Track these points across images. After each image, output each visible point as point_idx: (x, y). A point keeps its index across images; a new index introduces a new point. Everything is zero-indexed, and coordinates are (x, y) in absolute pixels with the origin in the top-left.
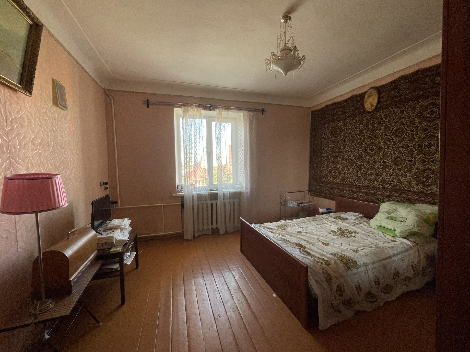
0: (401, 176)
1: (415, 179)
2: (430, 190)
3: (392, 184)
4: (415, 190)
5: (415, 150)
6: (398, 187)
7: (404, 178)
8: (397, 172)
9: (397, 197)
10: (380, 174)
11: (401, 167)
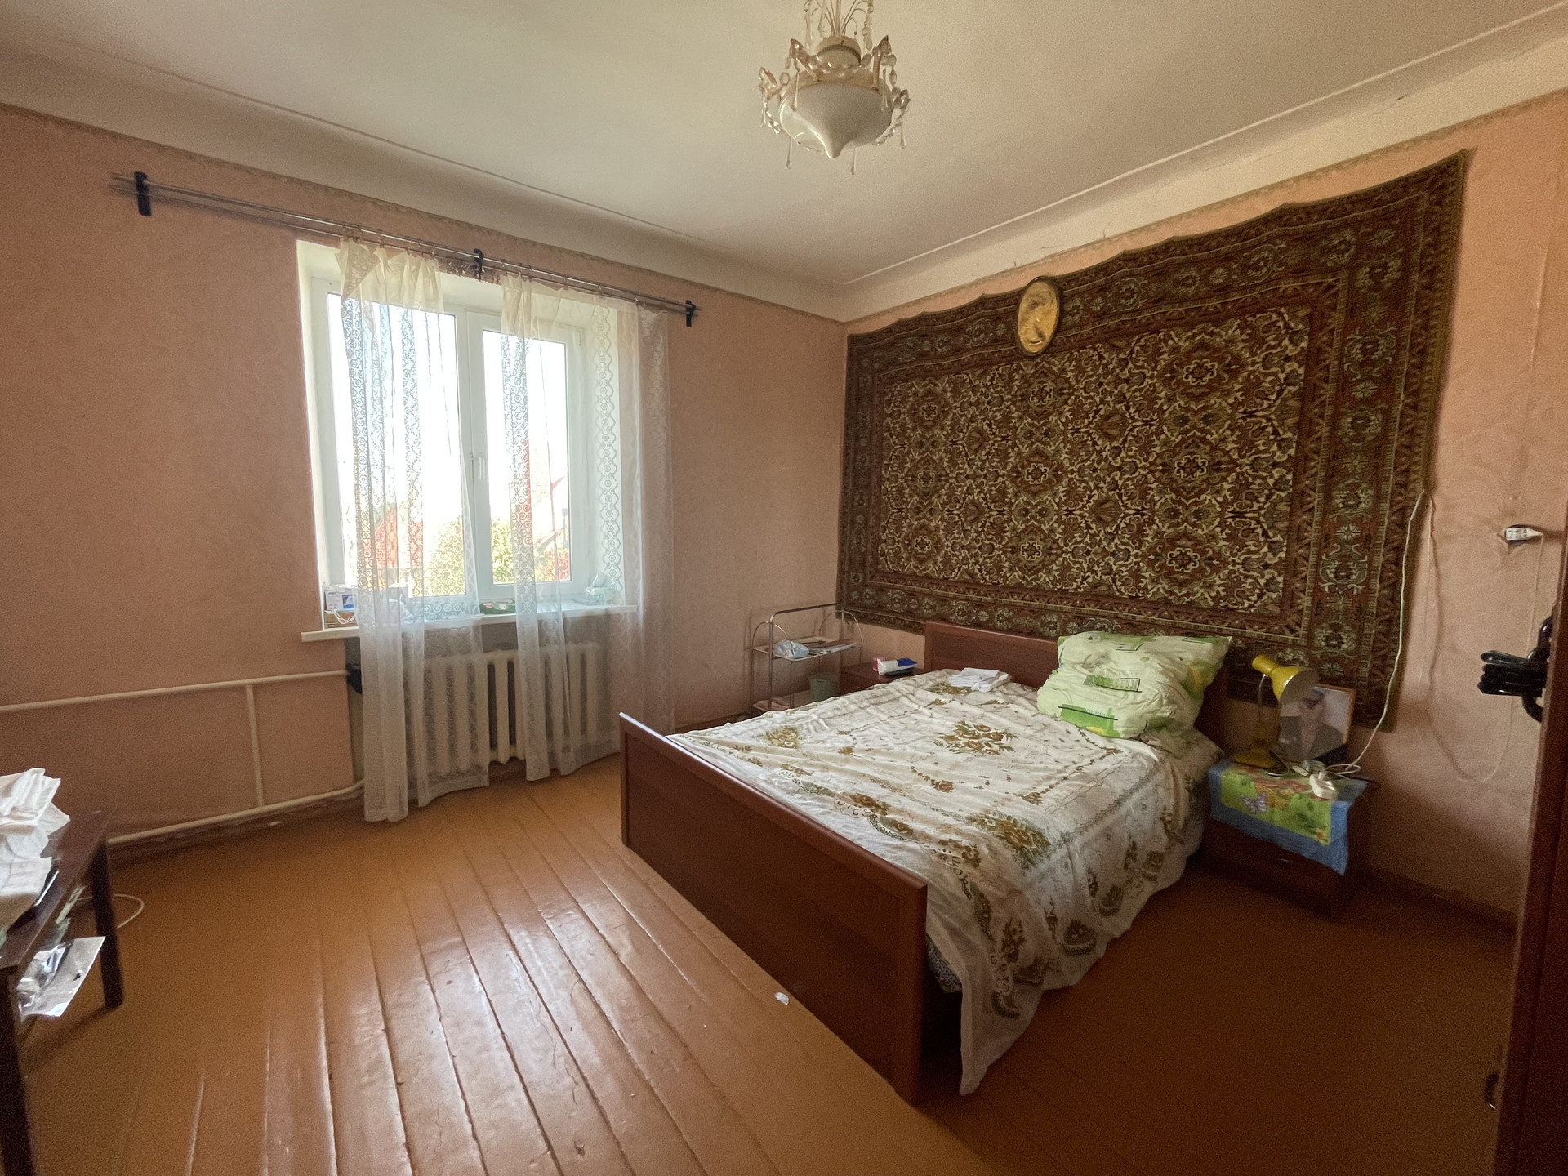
0: (1113, 554)
1: (1151, 564)
2: (1188, 595)
3: (1090, 580)
4: (1149, 596)
5: (1153, 479)
6: (1104, 588)
7: (1120, 563)
8: (1105, 543)
9: (1103, 616)
10: (1057, 549)
11: (1114, 528)
